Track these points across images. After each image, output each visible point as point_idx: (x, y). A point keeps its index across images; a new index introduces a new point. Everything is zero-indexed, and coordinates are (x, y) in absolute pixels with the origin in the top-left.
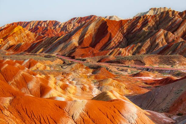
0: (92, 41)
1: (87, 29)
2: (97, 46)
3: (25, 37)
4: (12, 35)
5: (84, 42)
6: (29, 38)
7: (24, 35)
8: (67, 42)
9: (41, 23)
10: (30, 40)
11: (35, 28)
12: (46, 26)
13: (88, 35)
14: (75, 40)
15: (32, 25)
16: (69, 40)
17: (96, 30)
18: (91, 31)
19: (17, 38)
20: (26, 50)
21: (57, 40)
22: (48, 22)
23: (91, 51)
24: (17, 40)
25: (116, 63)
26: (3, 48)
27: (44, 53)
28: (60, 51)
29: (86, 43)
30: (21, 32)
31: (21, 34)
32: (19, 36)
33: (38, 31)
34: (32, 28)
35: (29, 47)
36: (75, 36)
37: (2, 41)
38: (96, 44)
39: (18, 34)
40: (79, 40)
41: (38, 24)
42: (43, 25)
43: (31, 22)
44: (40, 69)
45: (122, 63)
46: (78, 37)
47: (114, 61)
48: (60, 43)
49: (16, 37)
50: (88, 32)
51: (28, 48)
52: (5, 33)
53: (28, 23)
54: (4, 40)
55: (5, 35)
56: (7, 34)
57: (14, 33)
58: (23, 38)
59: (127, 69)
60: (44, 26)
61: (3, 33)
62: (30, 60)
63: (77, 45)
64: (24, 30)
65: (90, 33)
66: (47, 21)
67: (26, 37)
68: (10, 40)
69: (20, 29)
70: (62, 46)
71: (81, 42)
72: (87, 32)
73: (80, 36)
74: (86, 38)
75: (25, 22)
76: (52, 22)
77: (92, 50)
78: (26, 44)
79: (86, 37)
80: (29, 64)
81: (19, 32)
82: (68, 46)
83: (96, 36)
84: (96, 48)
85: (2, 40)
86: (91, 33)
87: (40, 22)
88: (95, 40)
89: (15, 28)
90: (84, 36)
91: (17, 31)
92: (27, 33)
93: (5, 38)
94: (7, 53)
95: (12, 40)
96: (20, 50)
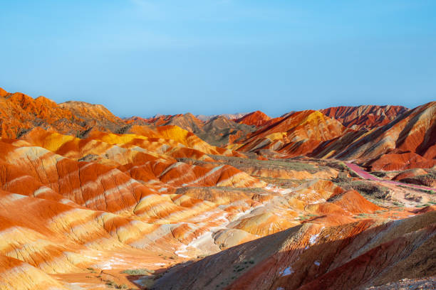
0: (421, 144)
1: (418, 119)
2: (429, 150)
3: (324, 130)
4: (303, 126)
5: (406, 141)
6: (332, 132)
7: (324, 127)
8: (376, 142)
9: (375, 110)
10: (333, 135)
12: (383, 114)
13: (416, 130)
14: (391, 139)
16: (379, 138)
17: (433, 122)
18: (424, 122)
19: (311, 132)
21: (361, 137)
22: (388, 108)
23: (412, 160)
24: (310, 135)
28: (359, 157)
29: (411, 145)
30: (319, 122)
31: (318, 124)
32: (315, 128)
35: (316, 147)
36: (392, 131)
37: (284, 136)
38: (430, 146)
39: (313, 126)
40: (399, 138)
41: (371, 112)
42: (378, 114)
43: (359, 107)
46: (399, 133)
49: (310, 130)
50: (418, 126)
51: (314, 148)
52: (293, 123)
53: (355, 108)
54: (288, 135)
55: (292, 127)
56: (296, 125)
57: (307, 123)
58: (320, 132)
59: (421, 197)
60: (381, 114)
61: (289, 123)
63: (393, 146)
64: (324, 118)
65: (420, 126)
66: (385, 107)
67: (328, 130)
68: (299, 135)
69: (318, 117)
70: (365, 147)
71: (400, 143)
72: (415, 125)
73: (401, 133)
74: (412, 135)
76: (395, 108)
77: (414, 157)
79: (411, 133)
80: (219, 174)
81: (315, 122)
82: (376, 149)
83: (432, 133)
84: (426, 154)
85: (285, 134)
86: (424, 128)
87: (374, 107)
88: (430, 139)
89: (310, 115)
90: (408, 132)
91: (312, 120)
92: (329, 124)
93: (290, 132)
94: (275, 156)
95: (301, 135)
96: (299, 152)
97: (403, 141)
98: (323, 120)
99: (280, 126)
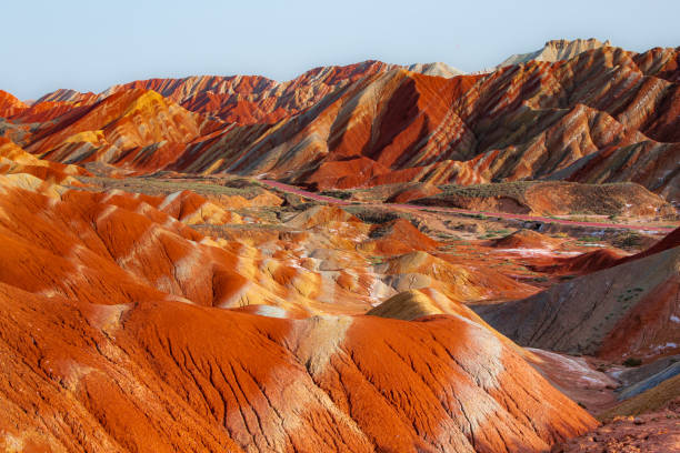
0: (368, 143)
1: (357, 103)
2: (384, 154)
3: (168, 124)
4: (131, 118)
5: (346, 140)
6: (182, 127)
7: (166, 118)
8: (295, 142)
9: (216, 84)
10: (184, 132)
11: (198, 98)
12: (231, 91)
13: (357, 120)
14: (319, 136)
15: (189, 90)
16: (300, 136)
17: (382, 107)
18: (368, 108)
19: (144, 128)
20: (170, 162)
21: (264, 136)
22: (237, 80)
23: (366, 169)
24: (144, 135)
25: (441, 206)
26: (102, 157)
27: (224, 172)
28: (272, 169)
29: (352, 146)
30: (157, 110)
31: (157, 114)
32: (151, 121)
33: (209, 108)
34: (191, 99)
35: (181, 154)
36: (319, 123)
37: (99, 137)
38: (385, 146)
39: (147, 117)
40: (332, 135)
41: (208, 87)
42: (222, 90)
43: (186, 79)
44: (211, 221)
45: (460, 207)
46: (329, 127)
48: (272, 143)
49: (143, 125)
50: (359, 112)
51: (177, 157)
52: (111, 113)
53: (180, 82)
54: (106, 134)
55: (110, 120)
56: (117, 116)
57: (137, 113)
58: (161, 128)
59: (475, 225)
60: (227, 91)
61: (104, 113)
62: (182, 195)
63: (324, 149)
64: (165, 102)
65: (363, 114)
66: (234, 77)
67: (173, 123)
68: (125, 134)
69: (155, 102)
70: (278, 152)
71: (335, 142)
72: (355, 112)
73: (334, 125)
74: (352, 129)
75: (170, 81)
76: (251, 80)
77: (369, 166)
78: (171, 145)
79: (351, 125)
80: (178, 206)
81: (151, 110)
82: (298, 153)
83: (382, 124)
84: (381, 159)
85: (100, 132)
86: (367, 116)
87: (213, 79)
88: (380, 138)
89: (141, 99)
90: (346, 123)
91: (145, 108)
92: (175, 112)
93: (109, 128)
94: (114, 173)
95: (129, 135)
96: (154, 164)
97: (340, 140)
98: (164, 106)
99: (89, 118)
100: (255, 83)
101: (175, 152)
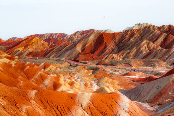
0: (92, 49)
1: (88, 40)
2: (95, 52)
3: (40, 46)
4: (31, 44)
5: (86, 49)
6: (44, 46)
7: (40, 44)
8: (73, 50)
9: (53, 35)
10: (45, 48)
11: (48, 39)
12: (56, 37)
13: (88, 44)
14: (79, 48)
15: (46, 37)
16: (74, 48)
17: (95, 41)
18: (91, 41)
19: (35, 47)
20: (41, 55)
21: (65, 48)
22: (58, 34)
24: (35, 48)
25: (110, 66)
26: (24, 54)
27: (55, 58)
28: (67, 57)
29: (87, 51)
31: (38, 43)
32: (36, 45)
33: (51, 41)
34: (46, 39)
35: (44, 53)
36: (79, 45)
37: (23, 49)
38: (95, 50)
39: (35, 44)
40: (82, 48)
41: (51, 36)
42: (54, 37)
43: (45, 34)
44: (52, 70)
45: (115, 66)
46: (81, 46)
47: (109, 64)
48: (67, 50)
49: (34, 46)
52: (26, 43)
53: (43, 35)
54: (25, 48)
55: (26, 45)
56: (28, 44)
57: (33, 43)
59: (119, 70)
60: (55, 37)
61: (24, 43)
62: (45, 64)
63: (80, 51)
64: (40, 40)
65: (90, 43)
66: (57, 34)
67: (42, 45)
68: (30, 48)
69: (37, 40)
70: (68, 52)
71: (83, 50)
72: (88, 42)
73: (83, 45)
75: (41, 35)
77: (92, 56)
78: (42, 51)
79: (87, 45)
80: (44, 66)
81: (36, 42)
82: (74, 53)
83: (95, 45)
84: (95, 54)
85: (23, 48)
86: (91, 43)
88: (94, 48)
89: (34, 39)
90: (86, 45)
91: (35, 41)
92: (42, 43)
93: (26, 47)
94: (27, 58)
95: (31, 48)
96: (37, 56)
98: (39, 41)
99: (20, 44)
100: (62, 35)
101: (42, 53)
